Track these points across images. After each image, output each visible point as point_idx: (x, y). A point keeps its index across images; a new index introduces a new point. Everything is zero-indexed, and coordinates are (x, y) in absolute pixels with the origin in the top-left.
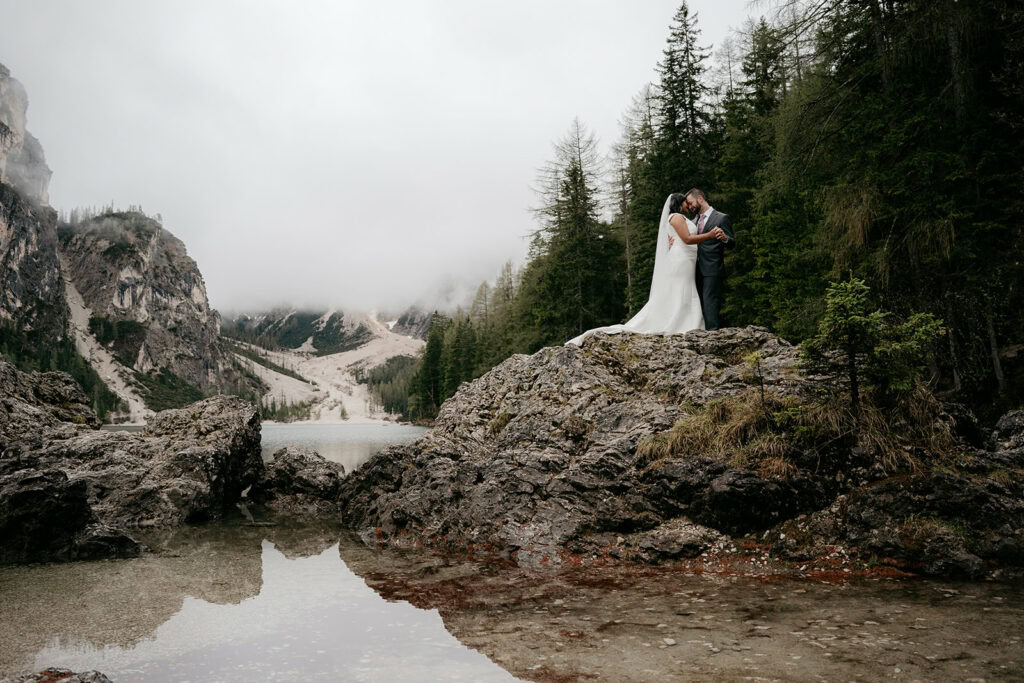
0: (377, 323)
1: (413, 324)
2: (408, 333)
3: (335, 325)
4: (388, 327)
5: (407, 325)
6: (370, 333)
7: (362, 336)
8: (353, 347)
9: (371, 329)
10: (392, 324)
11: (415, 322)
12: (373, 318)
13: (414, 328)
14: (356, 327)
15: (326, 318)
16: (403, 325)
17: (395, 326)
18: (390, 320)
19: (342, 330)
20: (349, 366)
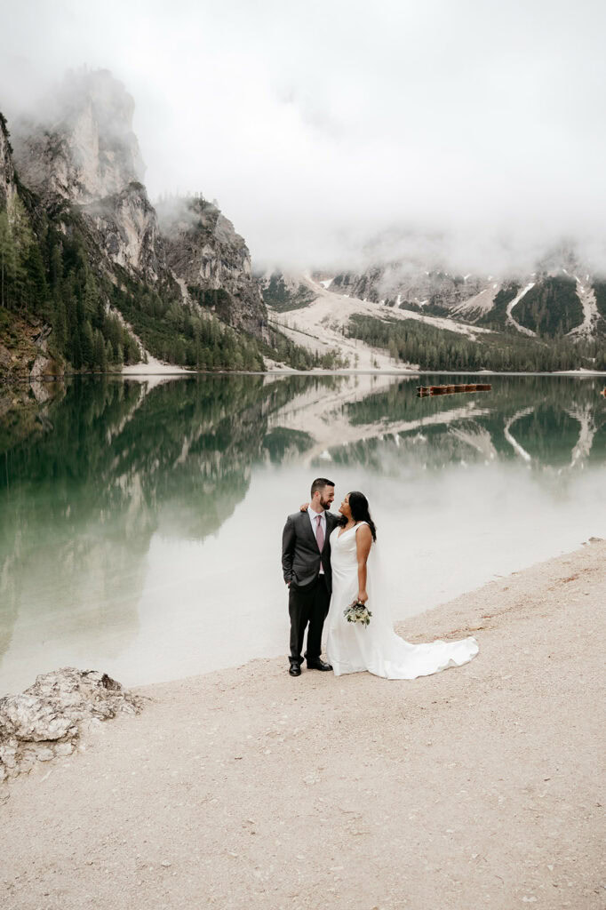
0: (313, 283)
1: (348, 284)
2: (344, 292)
3: (278, 283)
4: (323, 286)
5: (342, 285)
6: (312, 292)
7: (303, 298)
8: (305, 304)
9: (310, 288)
10: (327, 283)
11: (350, 282)
12: (308, 277)
13: (350, 287)
14: (298, 286)
15: (268, 277)
16: (339, 284)
17: (331, 285)
18: (323, 280)
19: (286, 289)
20: (322, 322)
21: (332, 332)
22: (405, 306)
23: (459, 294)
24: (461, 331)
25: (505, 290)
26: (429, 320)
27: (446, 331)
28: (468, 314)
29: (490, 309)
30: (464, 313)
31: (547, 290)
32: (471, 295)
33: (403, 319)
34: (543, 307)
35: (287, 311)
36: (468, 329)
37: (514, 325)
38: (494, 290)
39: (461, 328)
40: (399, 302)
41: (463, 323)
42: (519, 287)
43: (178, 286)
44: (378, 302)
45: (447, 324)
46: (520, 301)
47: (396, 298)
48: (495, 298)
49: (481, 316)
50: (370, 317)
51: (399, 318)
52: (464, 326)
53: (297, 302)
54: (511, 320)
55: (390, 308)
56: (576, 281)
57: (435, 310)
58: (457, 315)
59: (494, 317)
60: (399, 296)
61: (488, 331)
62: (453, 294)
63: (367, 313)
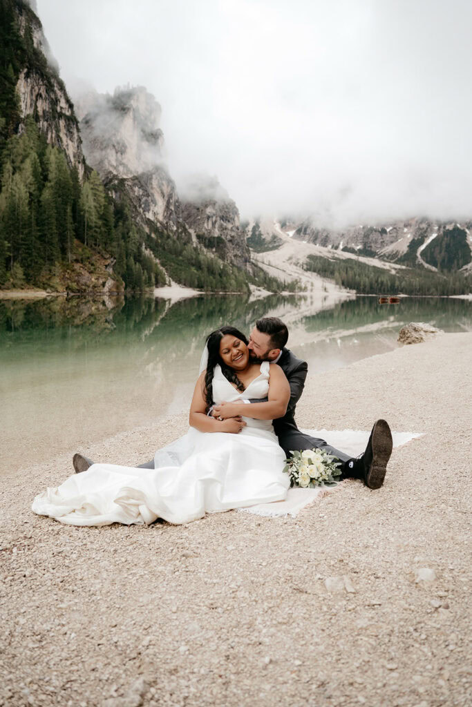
0: (281, 233)
1: (306, 234)
2: (303, 239)
3: (257, 233)
4: (288, 235)
5: (302, 234)
6: (280, 239)
7: (275, 243)
8: (276, 247)
9: (280, 237)
10: (291, 233)
11: (307, 232)
12: (278, 229)
13: (307, 236)
14: (271, 235)
15: (250, 228)
16: (300, 234)
17: (294, 235)
18: (288, 231)
19: (263, 237)
20: (288, 260)
21: (295, 267)
22: (345, 249)
23: (384, 242)
24: (385, 268)
25: (416, 239)
26: (362, 259)
27: (374, 267)
28: (389, 255)
29: (405, 252)
30: (387, 255)
31: (446, 239)
32: (392, 242)
33: (344, 259)
34: (443, 252)
35: (263, 252)
36: (390, 266)
37: (422, 264)
38: (408, 239)
39: (385, 265)
40: (341, 247)
41: (387, 262)
42: (426, 237)
43: (190, 234)
44: (326, 247)
45: (375, 262)
46: (427, 246)
47: (339, 244)
48: (408, 244)
49: (399, 257)
50: (321, 257)
51: (341, 258)
52: (387, 264)
53: (271, 246)
54: (420, 260)
55: (335, 251)
56: (466, 233)
57: (367, 252)
58: (382, 256)
59: (409, 258)
60: (342, 243)
61: (404, 267)
62: (380, 241)
63: (319, 254)
